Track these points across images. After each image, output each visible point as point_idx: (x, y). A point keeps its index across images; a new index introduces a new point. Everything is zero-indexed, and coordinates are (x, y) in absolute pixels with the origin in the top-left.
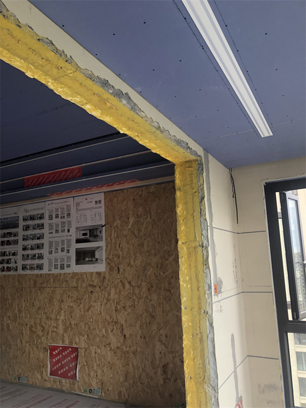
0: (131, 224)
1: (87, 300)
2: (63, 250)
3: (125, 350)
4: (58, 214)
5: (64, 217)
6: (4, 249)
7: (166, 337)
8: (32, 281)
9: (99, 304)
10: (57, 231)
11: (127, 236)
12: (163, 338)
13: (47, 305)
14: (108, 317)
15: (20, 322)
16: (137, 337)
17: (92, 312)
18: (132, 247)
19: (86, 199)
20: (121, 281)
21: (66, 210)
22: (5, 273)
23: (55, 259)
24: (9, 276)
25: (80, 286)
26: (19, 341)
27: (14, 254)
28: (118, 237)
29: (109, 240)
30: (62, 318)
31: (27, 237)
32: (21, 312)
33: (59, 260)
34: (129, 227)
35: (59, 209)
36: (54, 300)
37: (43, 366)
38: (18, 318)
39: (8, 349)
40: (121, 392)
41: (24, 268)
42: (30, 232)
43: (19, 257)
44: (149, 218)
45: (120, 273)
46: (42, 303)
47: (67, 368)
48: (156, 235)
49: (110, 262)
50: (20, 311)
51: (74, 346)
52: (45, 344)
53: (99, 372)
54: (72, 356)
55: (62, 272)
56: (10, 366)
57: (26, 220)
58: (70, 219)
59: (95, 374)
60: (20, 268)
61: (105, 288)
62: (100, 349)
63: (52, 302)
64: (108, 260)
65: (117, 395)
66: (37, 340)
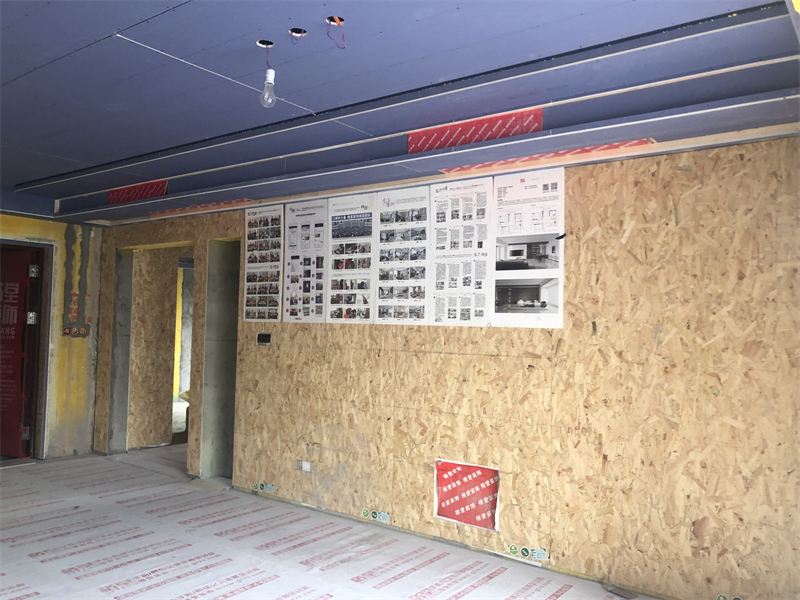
0: (627, 234)
1: (520, 382)
2: (466, 282)
3: (604, 483)
4: (457, 211)
5: (470, 216)
6: (341, 275)
7: (704, 466)
8: (399, 338)
9: (548, 391)
10: (454, 245)
11: (616, 259)
12: (697, 469)
13: (432, 386)
14: (568, 419)
15: (374, 413)
16: (633, 461)
17: (531, 405)
18: (627, 282)
19: (523, 181)
20: (599, 350)
21: (475, 201)
22: (343, 321)
23: (451, 299)
24: (350, 326)
25: (503, 353)
26: (373, 449)
27: (362, 286)
28: (594, 261)
29: (573, 265)
30: (465, 411)
31: (389, 254)
32: (376, 394)
33: (459, 300)
34: (623, 241)
35: (461, 200)
36: (447, 377)
37: (424, 498)
38: (371, 406)
39: (351, 460)
40: (592, 561)
41: (383, 313)
42: (396, 245)
43: (372, 293)
44: (672, 223)
45: (599, 334)
46: (421, 380)
47: (473, 506)
48: (689, 261)
49: (574, 311)
50: (374, 393)
51: (491, 466)
52: (428, 458)
53: (545, 520)
54: (483, 485)
55: (466, 324)
56: (356, 492)
57: (388, 220)
58: (483, 222)
59: (536, 523)
60: (374, 313)
61: (561, 360)
62: (549, 477)
63: (442, 380)
64: (569, 306)
65: (583, 565)
66: (412, 450)
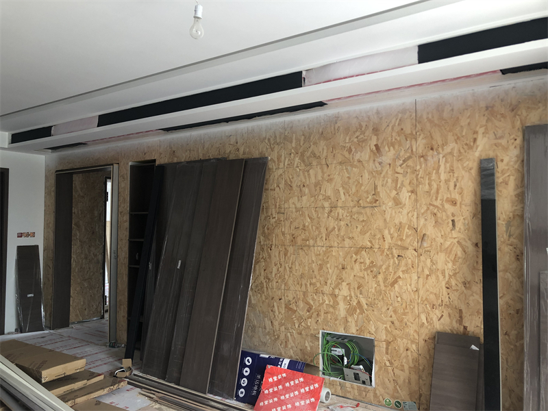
0: (479, 149)
1: (391, 268)
8: (287, 235)
9: (415, 277)
11: (471, 169)
13: (316, 272)
14: (432, 297)
15: (268, 294)
17: (401, 287)
20: (458, 242)
25: (376, 246)
28: (452, 171)
30: (344, 293)
34: (477, 154)
36: (328, 265)
45: (457, 229)
46: (307, 268)
49: (435, 211)
50: (268, 279)
51: (368, 336)
52: (314, 330)
61: (425, 251)
62: (417, 344)
63: (324, 268)
66: (300, 323)
